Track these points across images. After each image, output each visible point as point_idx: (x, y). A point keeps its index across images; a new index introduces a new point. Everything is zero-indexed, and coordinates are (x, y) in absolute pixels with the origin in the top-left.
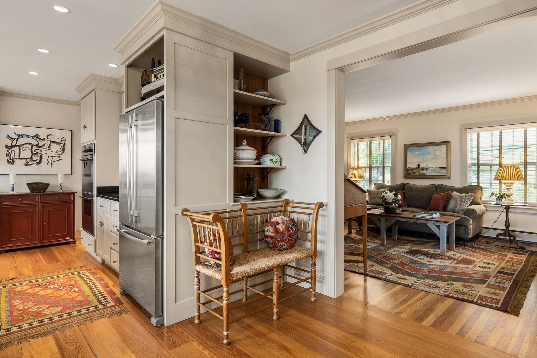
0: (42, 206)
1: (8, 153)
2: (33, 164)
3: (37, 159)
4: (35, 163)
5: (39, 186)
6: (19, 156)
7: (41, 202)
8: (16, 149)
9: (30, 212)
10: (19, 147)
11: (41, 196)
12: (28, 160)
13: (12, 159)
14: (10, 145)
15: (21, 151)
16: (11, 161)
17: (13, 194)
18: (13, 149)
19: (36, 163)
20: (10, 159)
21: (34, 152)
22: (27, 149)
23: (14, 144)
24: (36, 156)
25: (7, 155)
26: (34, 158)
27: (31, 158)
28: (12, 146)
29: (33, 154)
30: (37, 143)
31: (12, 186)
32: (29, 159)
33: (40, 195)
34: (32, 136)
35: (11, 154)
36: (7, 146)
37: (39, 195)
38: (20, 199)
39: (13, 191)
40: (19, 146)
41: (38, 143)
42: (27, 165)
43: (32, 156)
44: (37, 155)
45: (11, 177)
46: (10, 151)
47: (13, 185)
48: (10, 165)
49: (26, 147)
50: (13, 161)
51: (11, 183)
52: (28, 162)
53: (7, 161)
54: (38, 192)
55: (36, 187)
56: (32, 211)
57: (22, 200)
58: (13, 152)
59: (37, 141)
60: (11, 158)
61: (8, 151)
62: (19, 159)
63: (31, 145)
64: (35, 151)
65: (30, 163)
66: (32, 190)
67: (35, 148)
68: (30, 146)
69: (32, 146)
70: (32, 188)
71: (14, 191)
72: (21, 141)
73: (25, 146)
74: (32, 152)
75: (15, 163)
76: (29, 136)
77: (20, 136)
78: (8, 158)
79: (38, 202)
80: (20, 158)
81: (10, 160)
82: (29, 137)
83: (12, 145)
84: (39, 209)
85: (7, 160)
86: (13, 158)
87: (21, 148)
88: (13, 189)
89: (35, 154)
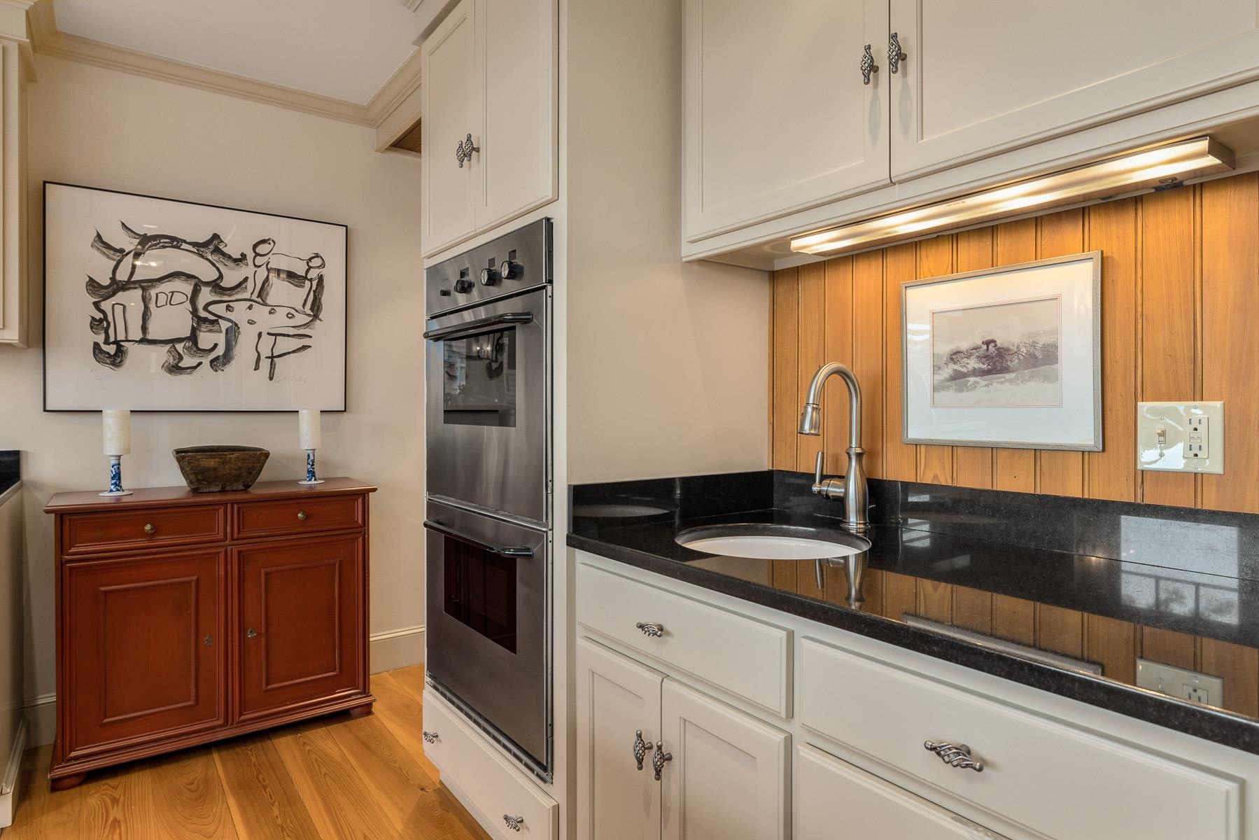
0: (239, 553)
1: (99, 316)
2: (200, 364)
3: (216, 345)
4: (206, 361)
5: (224, 463)
6: (144, 329)
7: (236, 536)
8: (132, 298)
9: (190, 582)
10: (144, 289)
11: (235, 506)
12: (180, 347)
13: (116, 342)
14: (105, 281)
15: (152, 306)
16: (112, 349)
17: (118, 499)
18: (121, 297)
19: (212, 362)
20: (107, 342)
21: (203, 314)
22: (178, 298)
23: (122, 275)
24: (210, 331)
25: (96, 324)
26: (206, 340)
27: (193, 338)
28: (117, 286)
29: (199, 321)
30: (216, 275)
31: (114, 462)
32: (183, 344)
33: (229, 506)
34: (194, 244)
35: (110, 319)
36: (93, 285)
37: (227, 504)
38: (148, 527)
39: (118, 485)
40: (146, 285)
41: (221, 277)
42: (175, 369)
43: (194, 330)
44: (216, 328)
45: (111, 421)
46: (106, 305)
47: (119, 457)
48: (106, 370)
49: (173, 293)
50: (120, 352)
51: (111, 448)
52: (181, 358)
53: (94, 348)
54: (223, 491)
55: (215, 469)
56: (197, 580)
57: (156, 531)
58: (119, 309)
59: (214, 265)
60: (112, 339)
61: (96, 305)
62: (144, 341)
63: (193, 282)
64: (205, 308)
65: (188, 361)
66: (198, 481)
67: (206, 295)
68: (188, 288)
69: (196, 285)
70: (196, 474)
71: (123, 484)
72: (152, 264)
73: (167, 287)
74: (194, 312)
75: (128, 361)
76: (185, 241)
77: (147, 241)
78: (100, 339)
79: (221, 536)
80: (149, 337)
81: (105, 348)
82: (184, 246)
83: (113, 279)
84: (226, 569)
85: (96, 345)
86: (121, 336)
87: (153, 292)
88: (117, 477)
89: (205, 320)
